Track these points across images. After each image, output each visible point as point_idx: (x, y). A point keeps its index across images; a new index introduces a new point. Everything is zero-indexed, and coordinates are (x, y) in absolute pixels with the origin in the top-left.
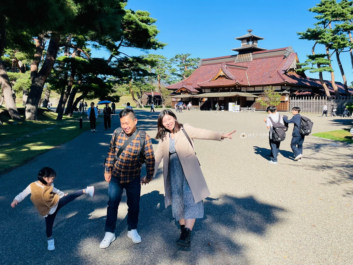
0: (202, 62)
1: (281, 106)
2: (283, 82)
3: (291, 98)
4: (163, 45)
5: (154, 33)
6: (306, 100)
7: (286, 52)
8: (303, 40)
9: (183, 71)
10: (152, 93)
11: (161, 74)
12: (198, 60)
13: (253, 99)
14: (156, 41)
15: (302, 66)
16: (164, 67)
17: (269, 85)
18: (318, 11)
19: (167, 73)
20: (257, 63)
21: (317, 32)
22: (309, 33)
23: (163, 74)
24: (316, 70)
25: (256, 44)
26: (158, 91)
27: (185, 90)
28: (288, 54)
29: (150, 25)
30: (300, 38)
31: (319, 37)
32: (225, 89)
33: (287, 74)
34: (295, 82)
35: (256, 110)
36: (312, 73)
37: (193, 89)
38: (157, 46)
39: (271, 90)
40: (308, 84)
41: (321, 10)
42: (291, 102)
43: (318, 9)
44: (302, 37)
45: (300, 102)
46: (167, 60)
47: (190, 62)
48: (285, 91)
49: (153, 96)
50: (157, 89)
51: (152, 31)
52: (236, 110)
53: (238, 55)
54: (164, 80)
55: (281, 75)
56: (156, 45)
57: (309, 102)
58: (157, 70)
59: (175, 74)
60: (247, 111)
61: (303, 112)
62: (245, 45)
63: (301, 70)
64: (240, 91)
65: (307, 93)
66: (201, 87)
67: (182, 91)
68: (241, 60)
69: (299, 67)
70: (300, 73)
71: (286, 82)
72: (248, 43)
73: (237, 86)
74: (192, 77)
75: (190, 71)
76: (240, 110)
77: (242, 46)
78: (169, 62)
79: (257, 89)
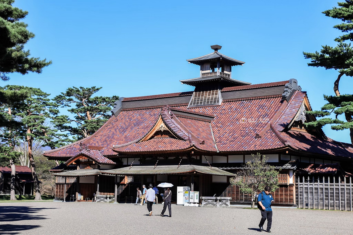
0: (122, 105)
1: (281, 195)
2: (281, 146)
3: (299, 178)
4: (40, 64)
5: (20, 37)
6: (329, 183)
7: (285, 89)
8: (316, 67)
9: (83, 122)
10: (13, 167)
11: (34, 126)
12: (114, 100)
13: (225, 180)
14: (25, 56)
15: (316, 116)
16: (42, 112)
17: (255, 152)
18: (342, 15)
19: (48, 126)
20: (231, 108)
21: (343, 53)
22: (327, 56)
23: (38, 128)
24: (345, 125)
25: (229, 73)
26: (27, 164)
27: (86, 159)
28: (289, 94)
29: (12, 21)
30: (309, 65)
31: (346, 63)
32: (170, 158)
33: (289, 131)
34: (304, 146)
35: (231, 203)
36: (337, 130)
37: (103, 158)
38: (27, 66)
39: (260, 162)
40: (329, 152)
41: (348, 13)
42: (299, 186)
43: (343, 12)
44: (315, 62)
45: (316, 186)
46: (48, 98)
47: (97, 105)
48: (287, 165)
49: (13, 173)
50: (23, 160)
51: (17, 34)
52: (191, 201)
53: (194, 93)
54: (41, 139)
55: (279, 133)
56: (24, 64)
57: (335, 187)
58: (26, 118)
59: (66, 128)
60: (214, 205)
61: (324, 208)
62: (208, 73)
63: (315, 123)
64: (199, 163)
65: (330, 169)
66: (120, 153)
67: (78, 163)
68: (201, 103)
69: (310, 117)
70: (315, 130)
71: (289, 146)
72: (213, 71)
73: (193, 152)
74: (101, 134)
75: (98, 121)
76: (200, 202)
77: (201, 76)
78: (54, 102)
79: (232, 159)
